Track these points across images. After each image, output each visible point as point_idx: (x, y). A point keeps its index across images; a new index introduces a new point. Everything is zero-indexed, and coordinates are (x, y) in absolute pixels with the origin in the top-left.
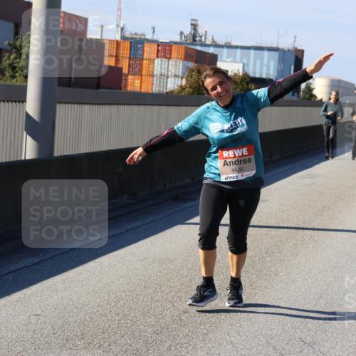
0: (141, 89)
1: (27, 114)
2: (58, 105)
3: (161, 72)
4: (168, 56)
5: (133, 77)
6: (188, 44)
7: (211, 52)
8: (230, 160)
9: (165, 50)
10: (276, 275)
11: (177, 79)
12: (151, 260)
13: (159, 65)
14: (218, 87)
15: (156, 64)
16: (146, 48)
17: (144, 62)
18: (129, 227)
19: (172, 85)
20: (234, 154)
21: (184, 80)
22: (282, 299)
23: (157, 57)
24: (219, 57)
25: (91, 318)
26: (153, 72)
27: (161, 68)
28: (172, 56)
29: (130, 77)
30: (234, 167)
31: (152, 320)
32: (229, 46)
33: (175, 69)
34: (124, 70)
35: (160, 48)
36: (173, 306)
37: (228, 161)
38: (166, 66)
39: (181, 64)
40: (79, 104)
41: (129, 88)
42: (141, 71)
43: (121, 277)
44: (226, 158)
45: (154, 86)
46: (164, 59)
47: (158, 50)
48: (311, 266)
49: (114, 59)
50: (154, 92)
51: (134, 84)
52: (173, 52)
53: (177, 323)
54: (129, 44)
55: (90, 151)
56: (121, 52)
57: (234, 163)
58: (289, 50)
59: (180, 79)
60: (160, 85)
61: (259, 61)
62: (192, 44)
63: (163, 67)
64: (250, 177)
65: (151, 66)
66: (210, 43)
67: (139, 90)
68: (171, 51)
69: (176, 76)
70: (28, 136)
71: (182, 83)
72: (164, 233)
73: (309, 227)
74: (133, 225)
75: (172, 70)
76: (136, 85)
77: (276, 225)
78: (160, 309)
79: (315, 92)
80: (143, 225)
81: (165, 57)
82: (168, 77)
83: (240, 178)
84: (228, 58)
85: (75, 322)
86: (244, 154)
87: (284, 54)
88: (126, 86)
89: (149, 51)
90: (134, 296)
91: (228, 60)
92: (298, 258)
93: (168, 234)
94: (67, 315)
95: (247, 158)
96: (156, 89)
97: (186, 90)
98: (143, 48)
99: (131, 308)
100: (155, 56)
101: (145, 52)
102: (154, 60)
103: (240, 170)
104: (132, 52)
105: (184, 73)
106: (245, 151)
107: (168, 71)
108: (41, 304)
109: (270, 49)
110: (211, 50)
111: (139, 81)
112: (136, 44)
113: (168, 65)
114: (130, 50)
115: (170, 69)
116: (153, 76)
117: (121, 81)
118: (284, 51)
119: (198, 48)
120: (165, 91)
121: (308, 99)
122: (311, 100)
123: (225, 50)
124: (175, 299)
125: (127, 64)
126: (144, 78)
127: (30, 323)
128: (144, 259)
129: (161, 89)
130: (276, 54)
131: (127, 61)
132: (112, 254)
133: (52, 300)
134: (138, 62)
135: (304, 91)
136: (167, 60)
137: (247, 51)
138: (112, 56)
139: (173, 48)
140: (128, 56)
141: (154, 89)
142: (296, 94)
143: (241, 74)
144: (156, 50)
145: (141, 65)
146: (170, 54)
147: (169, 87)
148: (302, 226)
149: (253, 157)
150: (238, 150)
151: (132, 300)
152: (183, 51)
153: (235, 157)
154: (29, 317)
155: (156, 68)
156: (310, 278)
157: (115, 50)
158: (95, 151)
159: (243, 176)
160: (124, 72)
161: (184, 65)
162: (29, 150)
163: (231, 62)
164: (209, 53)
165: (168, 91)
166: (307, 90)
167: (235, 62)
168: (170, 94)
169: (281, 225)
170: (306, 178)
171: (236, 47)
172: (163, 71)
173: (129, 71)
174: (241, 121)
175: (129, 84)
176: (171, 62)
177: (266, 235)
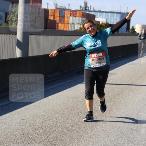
0: (64, 29)
1: (17, 39)
2: (30, 36)
3: (72, 22)
4: (75, 16)
5: (60, 24)
6: (83, 11)
7: (93, 14)
8: (95, 58)
9: (74, 13)
10: (121, 103)
11: (79, 25)
12: (69, 97)
13: (71, 19)
14: (90, 28)
15: (70, 19)
16: (66, 13)
17: (65, 18)
18: (60, 84)
19: (77, 28)
20: (97, 56)
21: (82, 25)
22: (123, 113)
23: (71, 16)
24: (96, 16)
25: (45, 121)
26: (69, 22)
27: (72, 21)
28: (77, 16)
29: (59, 24)
30: (97, 61)
31: (70, 121)
32: (100, 12)
33: (78, 21)
34: (57, 21)
35: (72, 12)
36: (79, 116)
37: (94, 59)
38: (74, 20)
39: (80, 19)
40: (39, 35)
41: (59, 29)
42: (64, 22)
43: (57, 104)
44: (93, 57)
45: (70, 28)
46: (73, 17)
47: (71, 13)
48: (135, 100)
49: (53, 17)
50: (69, 30)
51: (61, 27)
52: (77, 14)
53: (81, 122)
54: (59, 11)
55: (43, 54)
56: (56, 14)
57: (97, 60)
58: (125, 13)
59: (80, 25)
60: (72, 27)
61: (112, 18)
62: (85, 11)
63: (73, 20)
64: (104, 66)
65: (68, 20)
66: (92, 10)
67: (63, 29)
68: (76, 13)
69: (78, 24)
70: (18, 48)
71: (81, 26)
72: (74, 87)
73: (134, 84)
74: (62, 84)
75: (77, 21)
76: (62, 27)
77: (120, 84)
78: (73, 117)
79: (136, 30)
80: (66, 84)
81: (74, 16)
82: (75, 24)
83: (100, 66)
84: (100, 16)
85: (39, 122)
86: (101, 56)
87: (123, 15)
88: (58, 28)
89: (67, 13)
90: (63, 112)
91: (100, 17)
92: (130, 96)
93: (76, 87)
94: (35, 119)
95: (102, 57)
96: (70, 29)
97: (83, 30)
98: (65, 12)
99: (61, 117)
100: (70, 15)
101: (66, 14)
102: (69, 17)
103: (99, 63)
104: (60, 14)
105: (81, 23)
106: (101, 54)
107: (75, 22)
108: (25, 115)
109: (117, 13)
110: (93, 13)
111: (63, 26)
112: (62, 11)
113: (75, 19)
114: (60, 13)
115: (76, 21)
116: (69, 24)
117: (56, 26)
118: (123, 13)
119: (88, 12)
120: (74, 30)
121: (133, 33)
122: (134, 33)
123: (99, 13)
124: (79, 113)
125: (58, 19)
126: (65, 25)
127: (20, 123)
128: (67, 97)
129: (72, 29)
130: (119, 15)
131: (58, 18)
132: (53, 95)
133: (29, 114)
134: (63, 18)
135: (131, 30)
136: (74, 17)
137: (108, 13)
138: (52, 16)
139: (77, 12)
140: (59, 16)
141: (69, 29)
142: (128, 31)
143: (105, 23)
144: (70, 13)
145: (64, 19)
146: (76, 15)
147: (75, 28)
148: (131, 84)
149: (104, 57)
150: (98, 54)
151: (62, 113)
152: (81, 13)
153: (97, 57)
154: (20, 120)
155: (70, 20)
156: (135, 104)
157: (53, 13)
158: (45, 54)
159: (100, 65)
160: (57, 22)
161: (81, 19)
162: (18, 54)
163: (101, 18)
164: (92, 15)
165: (75, 30)
166: (132, 30)
167: (102, 18)
168: (76, 31)
169: (122, 84)
170: (132, 65)
171: (103, 12)
172: (73, 22)
173: (59, 22)
174: (99, 42)
175: (59, 27)
176: (76, 18)
177: (116, 87)
